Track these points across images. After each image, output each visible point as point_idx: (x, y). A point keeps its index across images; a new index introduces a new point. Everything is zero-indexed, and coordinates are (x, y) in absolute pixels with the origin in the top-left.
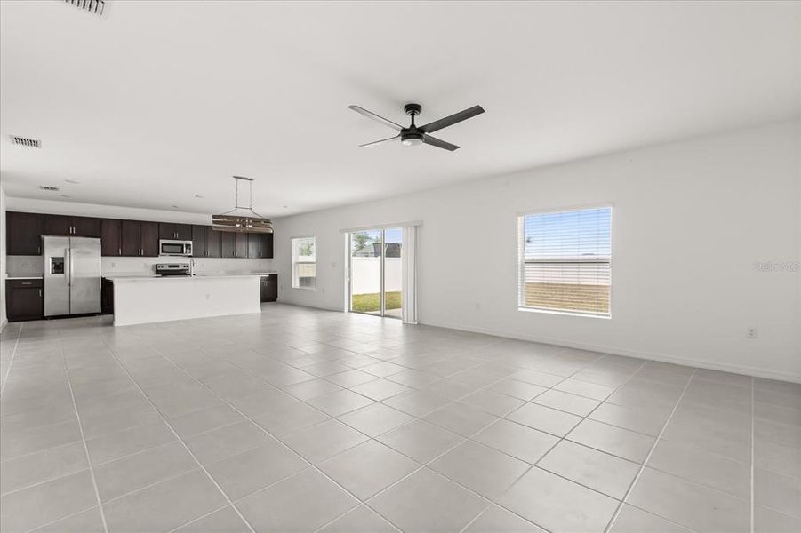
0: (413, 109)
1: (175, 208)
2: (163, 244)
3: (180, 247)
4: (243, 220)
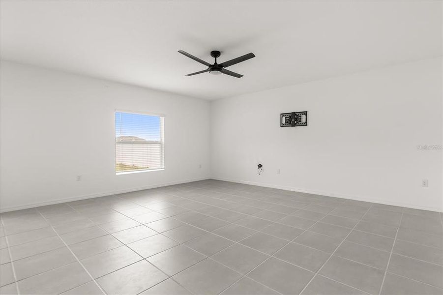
0: (216, 54)
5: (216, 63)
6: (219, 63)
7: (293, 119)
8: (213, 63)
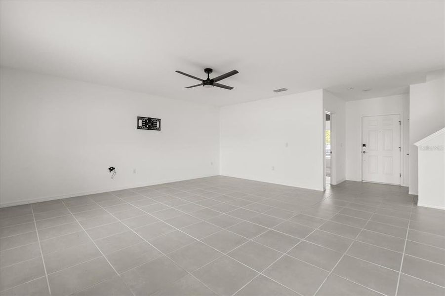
0: (208, 71)
5: (208, 78)
6: (211, 78)
7: (149, 124)
8: (205, 79)
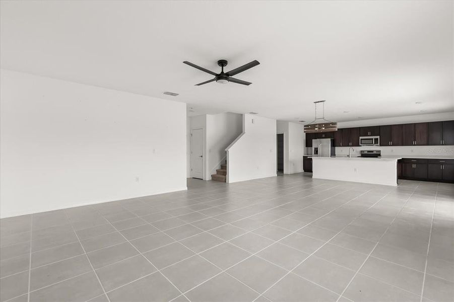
0: (222, 63)
1: (360, 119)
2: (361, 139)
3: (371, 140)
4: (320, 125)
5: (222, 72)
